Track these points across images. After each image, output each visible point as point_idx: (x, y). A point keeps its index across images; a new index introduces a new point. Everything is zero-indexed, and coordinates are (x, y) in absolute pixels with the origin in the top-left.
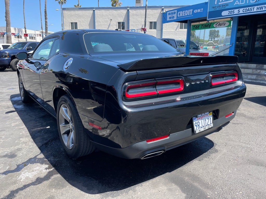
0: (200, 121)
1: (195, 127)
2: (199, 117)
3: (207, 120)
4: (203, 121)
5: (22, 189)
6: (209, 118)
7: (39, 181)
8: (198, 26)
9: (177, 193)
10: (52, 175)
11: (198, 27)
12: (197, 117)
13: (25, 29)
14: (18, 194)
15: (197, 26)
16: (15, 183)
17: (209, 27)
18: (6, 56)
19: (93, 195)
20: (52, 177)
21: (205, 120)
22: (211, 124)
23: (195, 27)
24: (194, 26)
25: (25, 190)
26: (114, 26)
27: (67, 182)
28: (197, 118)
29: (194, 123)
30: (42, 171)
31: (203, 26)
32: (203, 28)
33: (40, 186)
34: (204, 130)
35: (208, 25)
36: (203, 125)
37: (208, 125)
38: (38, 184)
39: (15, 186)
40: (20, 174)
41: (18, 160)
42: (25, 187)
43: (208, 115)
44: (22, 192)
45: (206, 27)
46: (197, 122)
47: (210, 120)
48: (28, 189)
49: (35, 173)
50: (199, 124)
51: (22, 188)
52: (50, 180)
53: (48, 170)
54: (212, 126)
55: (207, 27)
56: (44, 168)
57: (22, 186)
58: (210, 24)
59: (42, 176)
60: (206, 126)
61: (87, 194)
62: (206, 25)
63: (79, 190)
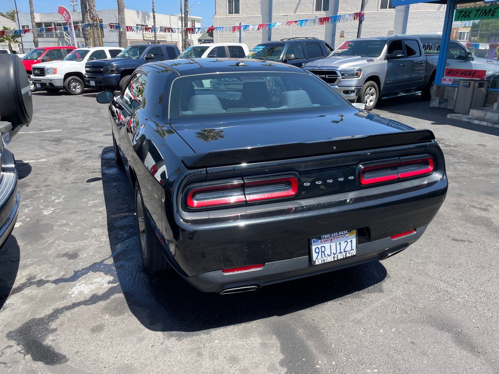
0: (327, 245)
1: (315, 255)
2: (325, 238)
3: (343, 245)
4: (333, 245)
5: (68, 308)
6: (349, 241)
7: (94, 299)
8: (469, 13)
9: (272, 352)
10: (113, 294)
11: (469, 15)
12: (320, 239)
13: (154, 12)
14: (62, 315)
15: (466, 12)
16: (64, 298)
17: (492, 16)
18: (112, 72)
19: (154, 332)
20: (112, 297)
21: (340, 244)
22: (352, 249)
23: (463, 13)
24: (460, 12)
25: (72, 311)
26: (308, 5)
27: (128, 308)
28: (320, 241)
29: (314, 248)
30: (103, 285)
31: (480, 12)
32: (479, 16)
33: (92, 307)
34: (333, 260)
35: (491, 10)
36: (334, 251)
37: (345, 251)
38: (91, 304)
39: (62, 302)
40: (74, 286)
41: (78, 264)
42: (75, 305)
43: (347, 235)
44: (68, 314)
45: (485, 16)
46: (319, 246)
47: (350, 244)
48: (76, 309)
49: (93, 287)
50: (323, 250)
51: (70, 306)
52: (108, 301)
53: (110, 285)
54: (354, 254)
55: (488, 16)
56: (106, 281)
57: (70, 304)
58: (495, 9)
59: (101, 292)
60: (341, 253)
61: (147, 330)
62: (486, 10)
63: (139, 322)
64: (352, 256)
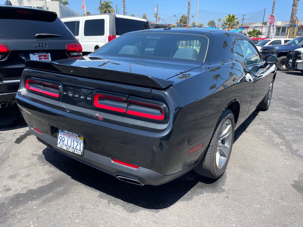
0: (66, 138)
2: (65, 133)
4: (70, 140)
6: (79, 143)
12: (63, 131)
18: (273, 53)
21: (73, 141)
22: (80, 150)
34: (66, 149)
37: (76, 149)
43: (78, 138)
46: (62, 136)
50: (63, 140)
54: (80, 154)
60: (73, 148)
64: (78, 154)
